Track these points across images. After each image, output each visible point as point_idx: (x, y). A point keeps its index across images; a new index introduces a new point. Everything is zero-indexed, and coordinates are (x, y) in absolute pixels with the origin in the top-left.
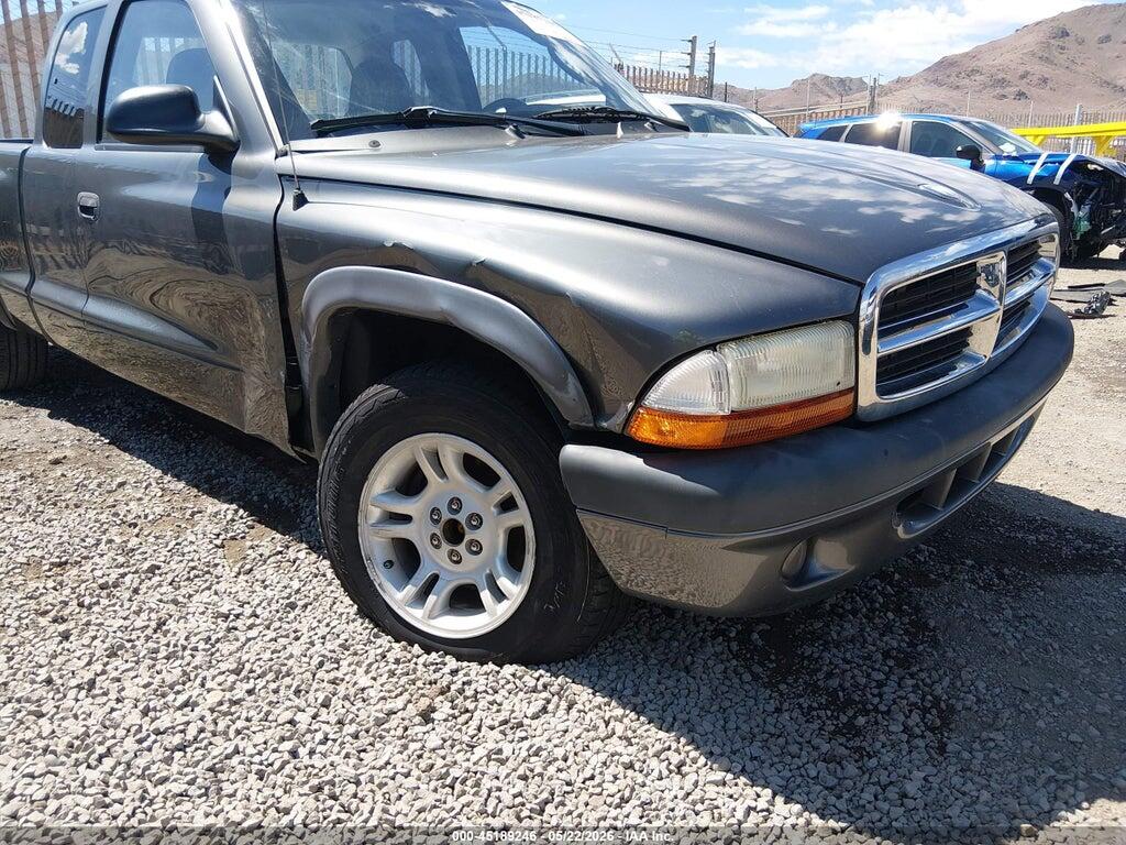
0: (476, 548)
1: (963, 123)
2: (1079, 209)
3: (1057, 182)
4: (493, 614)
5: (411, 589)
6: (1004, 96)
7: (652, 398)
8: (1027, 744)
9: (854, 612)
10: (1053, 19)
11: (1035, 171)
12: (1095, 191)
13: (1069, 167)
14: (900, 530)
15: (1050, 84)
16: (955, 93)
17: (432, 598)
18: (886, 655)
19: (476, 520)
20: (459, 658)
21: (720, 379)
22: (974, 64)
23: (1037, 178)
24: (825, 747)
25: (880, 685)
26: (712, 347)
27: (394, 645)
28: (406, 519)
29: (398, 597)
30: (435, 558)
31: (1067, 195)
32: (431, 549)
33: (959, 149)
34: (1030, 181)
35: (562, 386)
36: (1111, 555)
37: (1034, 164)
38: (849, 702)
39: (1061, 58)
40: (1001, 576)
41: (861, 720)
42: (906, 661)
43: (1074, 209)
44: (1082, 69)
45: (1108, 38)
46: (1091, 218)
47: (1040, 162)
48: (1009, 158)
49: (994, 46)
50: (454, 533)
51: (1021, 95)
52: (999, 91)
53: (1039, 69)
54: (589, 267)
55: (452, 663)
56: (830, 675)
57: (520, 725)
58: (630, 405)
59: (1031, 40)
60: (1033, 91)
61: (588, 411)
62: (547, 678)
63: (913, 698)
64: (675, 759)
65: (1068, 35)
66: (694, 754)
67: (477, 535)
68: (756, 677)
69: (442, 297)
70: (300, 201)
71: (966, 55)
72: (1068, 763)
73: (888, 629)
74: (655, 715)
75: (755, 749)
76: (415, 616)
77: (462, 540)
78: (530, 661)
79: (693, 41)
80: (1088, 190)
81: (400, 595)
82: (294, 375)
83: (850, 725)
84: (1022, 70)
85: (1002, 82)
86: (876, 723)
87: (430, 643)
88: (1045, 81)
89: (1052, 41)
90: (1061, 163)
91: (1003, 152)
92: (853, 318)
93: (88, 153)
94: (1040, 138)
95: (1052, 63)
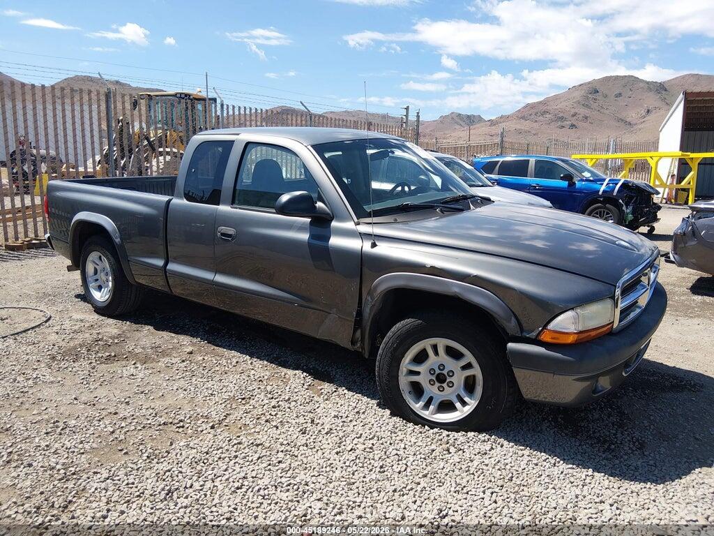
0: (451, 385)
1: (563, 161)
2: (627, 208)
3: (615, 194)
4: (462, 411)
5: (421, 404)
6: (563, 127)
7: (551, 326)
8: (675, 451)
9: (594, 409)
10: (589, 83)
11: (603, 188)
12: (635, 198)
13: (621, 186)
14: (624, 374)
15: (589, 120)
16: (535, 124)
17: (432, 407)
18: (613, 424)
19: (451, 373)
20: (448, 430)
21: (576, 320)
22: (545, 108)
23: (604, 191)
24: (604, 456)
25: (615, 434)
26: (573, 309)
27: (416, 426)
28: (418, 373)
29: (417, 407)
30: (431, 390)
31: (621, 201)
32: (429, 386)
33: (562, 175)
34: (600, 193)
35: (509, 321)
36: (685, 385)
37: (602, 184)
38: (605, 441)
39: (595, 105)
40: (645, 394)
41: (613, 446)
42: (621, 426)
43: (624, 208)
44: (607, 112)
45: (620, 95)
46: (633, 213)
47: (605, 183)
48: (587, 180)
49: (556, 98)
50: (441, 379)
51: (573, 126)
52: (559, 123)
53: (583, 111)
54: (521, 280)
55: (445, 433)
56: (594, 432)
57: (486, 454)
58: (540, 329)
59: (578, 95)
60: (580, 124)
61: (519, 330)
62: (488, 437)
63: (628, 438)
64: (553, 461)
65: (598, 92)
66: (558, 460)
67: (452, 379)
68: (567, 435)
69: (455, 287)
70: (374, 245)
71: (540, 102)
72: (690, 457)
73: (610, 415)
74: (537, 448)
75: (580, 457)
76: (426, 414)
77: (445, 381)
78: (479, 430)
79: (407, 109)
80: (631, 198)
81: (418, 405)
82: (360, 314)
83: (609, 448)
84: (573, 111)
85: (562, 119)
86: (618, 447)
87: (433, 425)
88: (586, 118)
89: (590, 96)
90: (617, 184)
91: (584, 176)
92: (613, 297)
93: (224, 208)
94: (594, 160)
95: (589, 108)
